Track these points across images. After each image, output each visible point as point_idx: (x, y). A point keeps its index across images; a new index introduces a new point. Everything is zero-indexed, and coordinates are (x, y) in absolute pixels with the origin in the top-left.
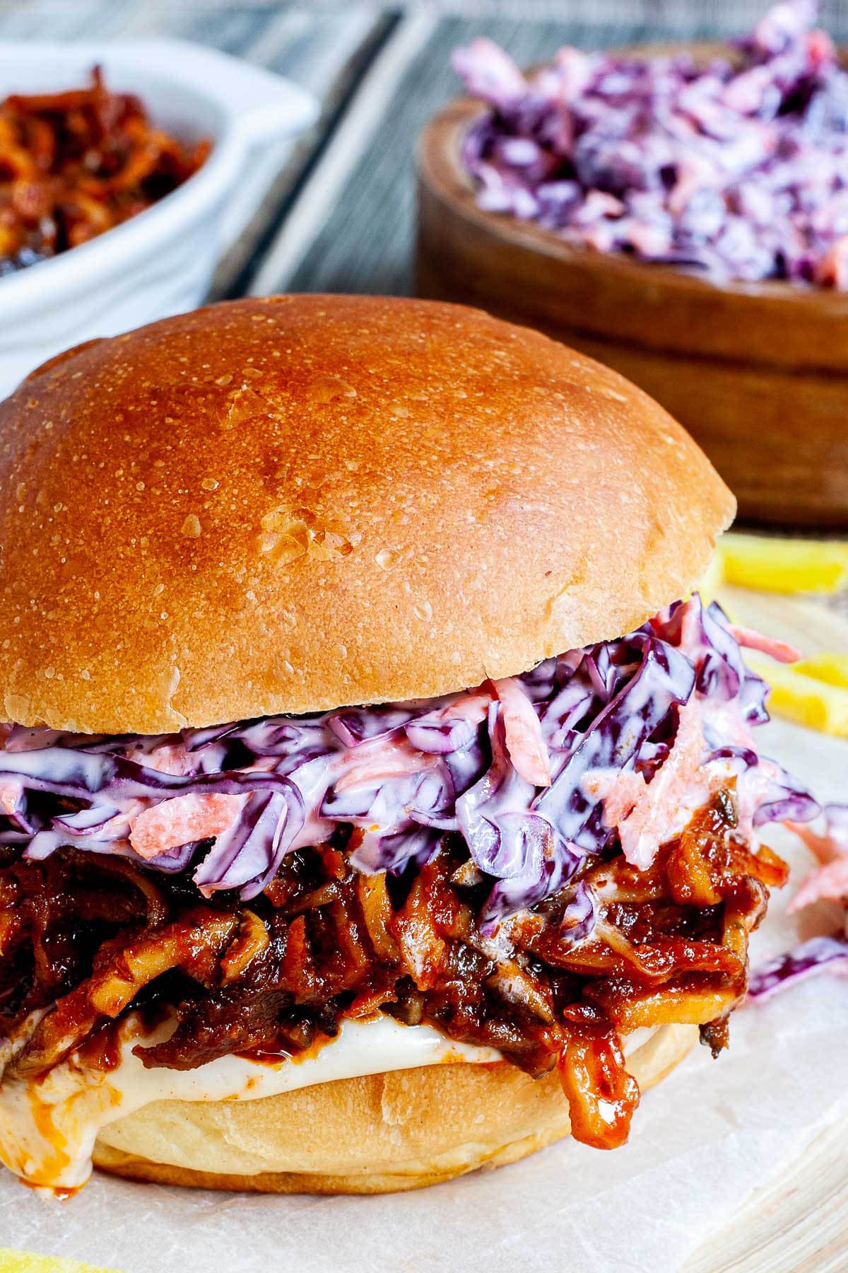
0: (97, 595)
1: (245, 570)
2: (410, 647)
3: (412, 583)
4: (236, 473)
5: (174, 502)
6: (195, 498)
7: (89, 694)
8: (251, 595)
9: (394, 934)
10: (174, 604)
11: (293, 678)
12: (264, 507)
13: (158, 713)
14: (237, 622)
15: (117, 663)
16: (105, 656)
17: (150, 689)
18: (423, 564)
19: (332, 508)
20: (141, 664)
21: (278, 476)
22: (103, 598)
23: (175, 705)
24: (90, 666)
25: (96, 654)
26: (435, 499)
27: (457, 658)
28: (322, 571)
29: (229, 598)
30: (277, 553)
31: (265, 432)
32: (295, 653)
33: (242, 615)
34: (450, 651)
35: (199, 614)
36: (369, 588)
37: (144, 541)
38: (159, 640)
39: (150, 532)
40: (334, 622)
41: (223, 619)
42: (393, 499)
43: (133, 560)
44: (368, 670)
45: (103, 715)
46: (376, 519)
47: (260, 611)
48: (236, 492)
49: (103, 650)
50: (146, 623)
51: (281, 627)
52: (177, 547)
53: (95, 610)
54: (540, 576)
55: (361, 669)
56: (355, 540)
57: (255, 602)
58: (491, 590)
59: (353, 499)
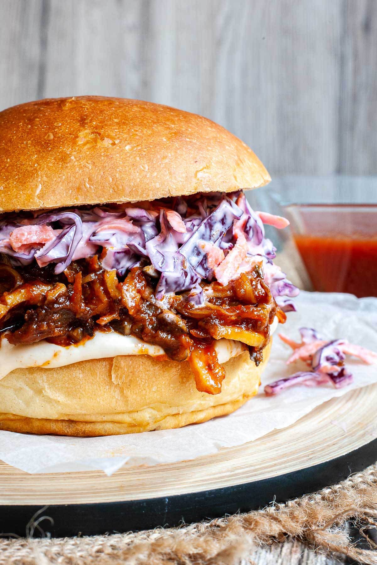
0: (9, 160)
1: (70, 149)
2: (138, 180)
3: (140, 157)
4: (69, 121)
5: (43, 130)
6: (51, 128)
7: (3, 195)
8: (73, 158)
10: (41, 161)
11: (89, 190)
12: (80, 131)
13: (31, 200)
14: (67, 167)
15: (15, 183)
16: (11, 181)
17: (28, 192)
18: (144, 151)
19: (107, 131)
20: (25, 183)
21: (86, 121)
22: (11, 161)
23: (39, 198)
24: (4, 185)
25: (7, 180)
26: (150, 132)
27: (158, 185)
28: (103, 150)
29: (64, 159)
30: (85, 144)
31: (81, 110)
32: (90, 180)
33: (68, 165)
34: (155, 182)
35: (51, 165)
36: (122, 157)
37: (29, 142)
38: (33, 174)
39: (32, 139)
40: (107, 168)
41: (60, 166)
42: (133, 130)
43: (24, 148)
44: (121, 187)
45: (8, 202)
46: (125, 136)
47: (76, 163)
48: (68, 126)
49: (9, 179)
50: (28, 168)
51: (85, 169)
52: (43, 143)
53: (8, 165)
54: (192, 162)
55: (118, 187)
56: (117, 142)
57: (74, 160)
58: (172, 163)
59: (116, 129)
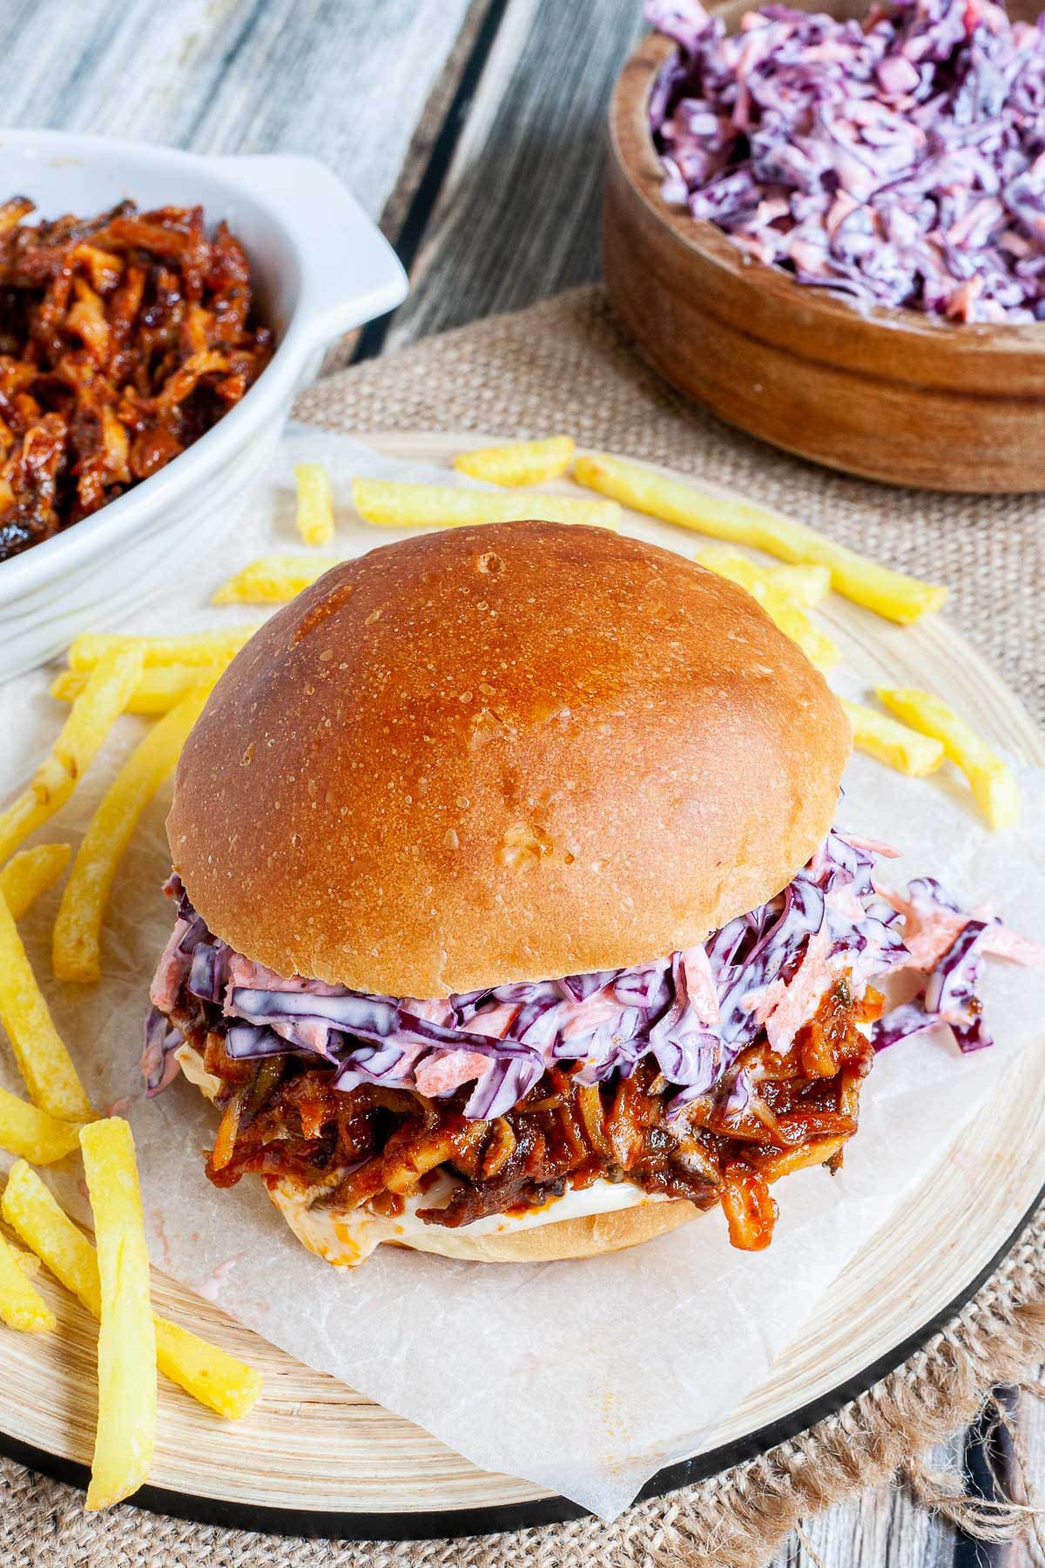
0: (381, 892)
1: (493, 878)
2: (618, 933)
3: (619, 884)
4: (482, 792)
5: (436, 816)
6: (453, 814)
7: (378, 967)
8: (499, 898)
9: (606, 1134)
10: (441, 903)
11: (531, 956)
12: (505, 824)
13: (431, 985)
14: (489, 918)
15: (398, 946)
16: (390, 939)
17: (425, 966)
18: (627, 869)
19: (557, 825)
20: (417, 948)
21: (515, 796)
22: (386, 894)
23: (444, 978)
24: (378, 946)
25: (383, 937)
26: (634, 811)
27: (652, 938)
28: (552, 878)
29: (481, 899)
30: (518, 864)
31: (502, 754)
32: (533, 940)
33: (492, 913)
34: (648, 933)
35: (460, 912)
36: (587, 889)
37: (415, 849)
38: (430, 931)
39: (419, 842)
40: (562, 916)
41: (478, 915)
42: (603, 814)
43: (407, 865)
44: (587, 951)
45: (389, 983)
46: (591, 833)
47: (506, 910)
48: (483, 809)
49: (388, 935)
50: (420, 916)
51: (522, 922)
52: (441, 857)
53: (380, 903)
54: (713, 866)
55: (581, 949)
56: (575, 850)
57: (502, 903)
58: (678, 883)
59: (572, 816)
